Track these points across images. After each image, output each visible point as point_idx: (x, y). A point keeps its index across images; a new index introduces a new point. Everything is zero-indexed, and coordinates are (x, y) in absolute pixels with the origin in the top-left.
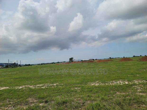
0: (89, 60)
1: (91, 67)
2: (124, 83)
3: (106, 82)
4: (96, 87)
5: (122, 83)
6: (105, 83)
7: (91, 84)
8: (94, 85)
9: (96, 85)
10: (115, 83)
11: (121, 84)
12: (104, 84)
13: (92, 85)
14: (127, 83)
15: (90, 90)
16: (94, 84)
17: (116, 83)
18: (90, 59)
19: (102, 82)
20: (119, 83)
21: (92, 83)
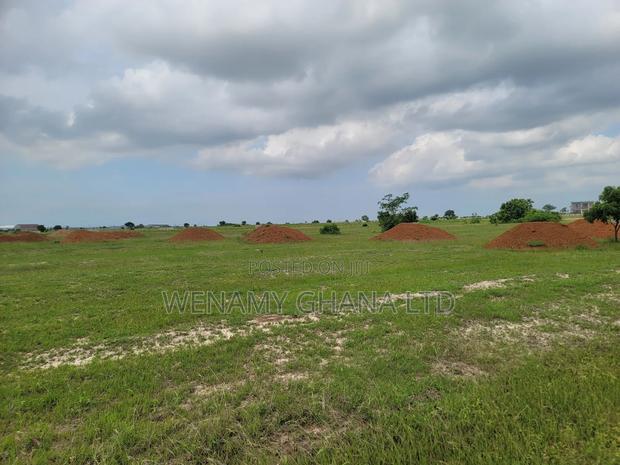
0: (16, 231)
1: (33, 264)
2: (218, 338)
3: (132, 342)
4: (77, 376)
5: (211, 338)
6: (127, 345)
7: (43, 362)
8: (63, 369)
9: (77, 362)
10: (181, 338)
11: (207, 342)
12: (124, 353)
13: (51, 367)
14: (228, 334)
15: (42, 398)
16: (64, 358)
17: (184, 341)
18: (22, 226)
19: (112, 345)
20: (196, 340)
21: (51, 357)
